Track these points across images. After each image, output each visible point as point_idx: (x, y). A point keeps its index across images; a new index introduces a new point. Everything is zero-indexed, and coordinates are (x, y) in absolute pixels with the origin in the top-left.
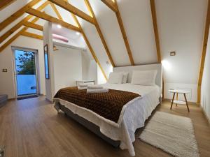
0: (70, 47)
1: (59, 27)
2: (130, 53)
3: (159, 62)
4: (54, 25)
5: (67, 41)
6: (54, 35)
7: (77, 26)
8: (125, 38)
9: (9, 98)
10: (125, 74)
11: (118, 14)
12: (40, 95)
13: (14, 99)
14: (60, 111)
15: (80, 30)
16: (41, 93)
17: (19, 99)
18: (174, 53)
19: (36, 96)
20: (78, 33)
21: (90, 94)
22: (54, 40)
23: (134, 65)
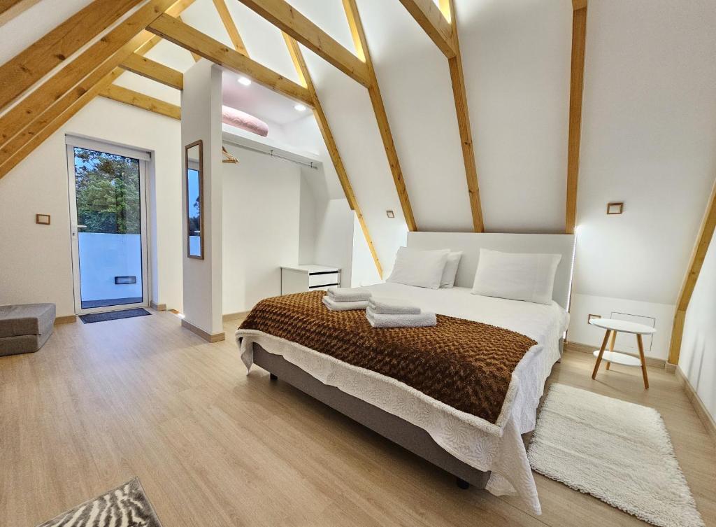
0: (272, 152)
1: (245, 81)
2: (474, 192)
3: (566, 229)
4: (227, 77)
5: (263, 133)
6: (227, 110)
7: (302, 83)
8: (467, 143)
9: (59, 314)
13: (70, 320)
15: (311, 98)
16: (160, 301)
17: (87, 319)
18: (621, 204)
20: (301, 107)
22: (227, 128)
23: (483, 231)
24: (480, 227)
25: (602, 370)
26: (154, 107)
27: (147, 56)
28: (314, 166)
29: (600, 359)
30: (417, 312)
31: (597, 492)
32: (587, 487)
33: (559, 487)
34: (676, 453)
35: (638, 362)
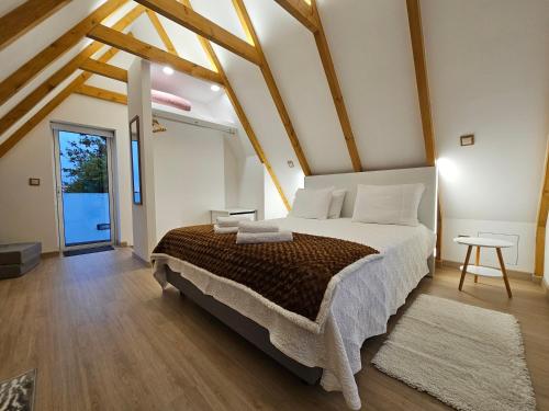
0: (196, 123)
1: (168, 71)
2: (350, 138)
3: (428, 162)
4: (154, 68)
5: (187, 108)
6: (155, 93)
7: (214, 68)
8: (338, 100)
10: (338, 193)
11: (319, 36)
12: (118, 244)
13: (55, 255)
14: (169, 286)
15: (221, 79)
16: (122, 241)
17: (67, 254)
18: (472, 136)
19: (109, 248)
20: (215, 88)
21: (245, 245)
22: (155, 106)
23: (361, 169)
24: (359, 167)
25: (468, 282)
26: (113, 98)
27: (109, 63)
28: (232, 132)
29: (464, 272)
30: (275, 230)
31: (434, 390)
32: (424, 385)
33: (398, 385)
34: (526, 356)
35: (500, 274)
